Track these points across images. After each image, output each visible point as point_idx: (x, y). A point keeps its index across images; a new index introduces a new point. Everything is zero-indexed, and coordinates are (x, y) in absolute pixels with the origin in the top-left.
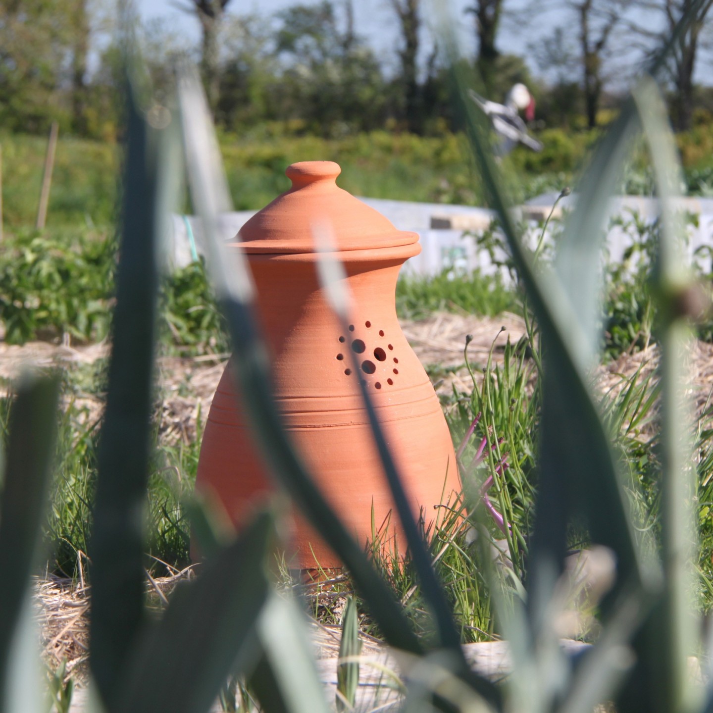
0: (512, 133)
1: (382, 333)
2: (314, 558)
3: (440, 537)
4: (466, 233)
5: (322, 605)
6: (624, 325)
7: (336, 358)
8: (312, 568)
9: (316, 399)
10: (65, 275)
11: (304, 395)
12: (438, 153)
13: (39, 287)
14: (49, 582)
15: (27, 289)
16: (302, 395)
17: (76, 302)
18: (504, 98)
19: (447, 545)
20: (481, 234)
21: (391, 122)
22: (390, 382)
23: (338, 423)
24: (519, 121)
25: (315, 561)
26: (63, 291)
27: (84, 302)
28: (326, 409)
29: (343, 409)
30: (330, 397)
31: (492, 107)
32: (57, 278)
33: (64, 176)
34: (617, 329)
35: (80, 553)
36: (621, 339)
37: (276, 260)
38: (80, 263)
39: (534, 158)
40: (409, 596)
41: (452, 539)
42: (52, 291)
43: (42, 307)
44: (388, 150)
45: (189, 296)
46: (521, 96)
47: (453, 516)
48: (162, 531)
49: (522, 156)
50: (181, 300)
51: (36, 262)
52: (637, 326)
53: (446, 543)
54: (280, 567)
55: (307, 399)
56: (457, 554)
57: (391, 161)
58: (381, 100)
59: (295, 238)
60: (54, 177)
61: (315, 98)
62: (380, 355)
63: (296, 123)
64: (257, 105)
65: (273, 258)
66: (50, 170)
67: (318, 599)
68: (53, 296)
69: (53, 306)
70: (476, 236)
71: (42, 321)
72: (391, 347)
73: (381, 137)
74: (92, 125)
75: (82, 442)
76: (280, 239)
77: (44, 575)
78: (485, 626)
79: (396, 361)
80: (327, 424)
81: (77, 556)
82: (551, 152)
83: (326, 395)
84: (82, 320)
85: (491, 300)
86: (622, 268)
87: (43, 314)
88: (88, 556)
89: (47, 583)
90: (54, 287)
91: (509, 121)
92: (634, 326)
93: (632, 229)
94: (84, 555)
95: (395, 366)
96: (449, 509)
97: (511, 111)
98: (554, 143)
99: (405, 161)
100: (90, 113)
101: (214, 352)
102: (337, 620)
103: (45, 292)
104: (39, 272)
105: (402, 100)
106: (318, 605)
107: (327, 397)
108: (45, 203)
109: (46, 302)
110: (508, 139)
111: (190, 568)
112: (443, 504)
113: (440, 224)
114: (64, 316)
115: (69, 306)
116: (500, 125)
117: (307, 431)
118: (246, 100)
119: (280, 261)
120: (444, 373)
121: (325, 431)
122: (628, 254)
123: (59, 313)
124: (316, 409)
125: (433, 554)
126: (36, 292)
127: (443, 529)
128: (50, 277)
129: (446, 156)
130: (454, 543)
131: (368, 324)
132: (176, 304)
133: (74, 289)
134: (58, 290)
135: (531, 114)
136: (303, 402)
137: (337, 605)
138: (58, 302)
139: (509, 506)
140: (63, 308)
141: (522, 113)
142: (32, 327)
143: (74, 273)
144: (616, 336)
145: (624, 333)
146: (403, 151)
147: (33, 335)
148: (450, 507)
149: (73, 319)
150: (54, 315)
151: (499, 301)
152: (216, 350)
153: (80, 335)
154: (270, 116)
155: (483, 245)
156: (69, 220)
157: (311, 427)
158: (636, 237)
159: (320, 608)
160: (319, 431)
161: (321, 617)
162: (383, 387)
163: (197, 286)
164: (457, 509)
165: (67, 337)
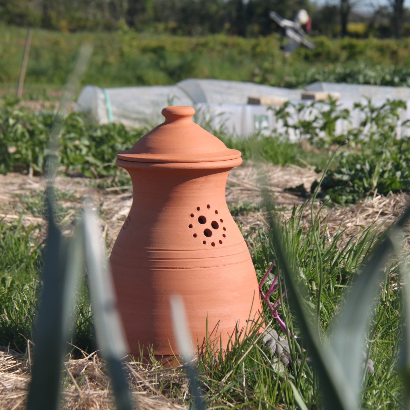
0: (297, 38)
1: (216, 212)
2: (170, 348)
3: (248, 340)
4: (270, 108)
5: (174, 382)
6: (361, 179)
7: (188, 227)
8: (170, 354)
9: (175, 251)
10: (32, 133)
11: (168, 249)
12: (254, 48)
13: (16, 140)
14: (10, 356)
15: (9, 141)
16: (167, 249)
17: (37, 149)
18: (293, 18)
19: (252, 346)
20: (278, 108)
21: (227, 26)
22: (221, 242)
23: (188, 266)
24: (302, 31)
25: (171, 350)
26: (30, 143)
27: (42, 149)
28: (181, 258)
29: (192, 258)
30: (184, 250)
31: (286, 23)
32: (27, 135)
33: (36, 54)
34: (357, 181)
35: (28, 341)
36: (358, 188)
37: (154, 167)
38: (41, 126)
39: (309, 53)
40: (228, 377)
41: (255, 342)
42: (23, 143)
43: (18, 152)
44: (225, 45)
45: (105, 148)
46: (303, 17)
47: (256, 329)
48: (80, 324)
49: (303, 51)
50: (99, 150)
51: (14, 125)
52: (369, 180)
53: (251, 345)
54: (150, 355)
55: (170, 251)
56: (258, 351)
57: (227, 52)
58: (222, 12)
59: (166, 153)
60: (30, 54)
61: (184, 10)
62: (215, 225)
63: (172, 24)
64: (150, 13)
65: (152, 165)
66: (28, 49)
67: (172, 379)
68: (24, 145)
69: (24, 151)
70: (275, 110)
71: (17, 160)
72: (221, 221)
73: (222, 37)
74: (54, 22)
75: (35, 252)
76: (157, 153)
77: (7, 351)
78: (274, 400)
79: (224, 229)
80: (181, 267)
81: (27, 343)
82: (320, 50)
83: (181, 249)
84: (41, 160)
85: (282, 153)
86: (360, 132)
87: (18, 156)
88: (34, 342)
89: (8, 356)
90: (25, 140)
91: (296, 31)
92: (367, 180)
93: (367, 110)
94: (31, 342)
95: (224, 232)
96: (254, 322)
97: (297, 26)
98: (321, 44)
99: (235, 52)
100: (53, 14)
101: (117, 186)
102: (184, 392)
103: (20, 143)
104: (16, 131)
105: (234, 13)
106: (172, 382)
107: (182, 250)
108: (24, 71)
109: (20, 149)
110: (295, 41)
111: (95, 354)
112: (250, 319)
113: (254, 102)
114: (30, 158)
115: (33, 152)
116: (290, 33)
117: (169, 271)
118: (143, 10)
119: (156, 167)
120: (253, 210)
121: (180, 271)
122: (364, 124)
123: (27, 155)
124: (175, 258)
125: (243, 350)
126: (14, 143)
127: (249, 336)
128: (23, 135)
129: (258, 50)
130: (256, 344)
131: (208, 207)
132: (97, 152)
133: (36, 141)
134: (27, 142)
135: (309, 27)
136: (167, 253)
137: (184, 383)
138: (27, 149)
139: (291, 325)
140: (30, 153)
141: (304, 27)
142: (12, 164)
143: (37, 132)
144: (356, 185)
145: (361, 183)
146: (234, 45)
147: (11, 169)
148: (255, 321)
149: (35, 160)
150: (25, 156)
151: (286, 155)
152: (119, 184)
153: (39, 169)
154: (157, 19)
155: (279, 115)
156: (37, 81)
157: (171, 268)
158: (369, 114)
159: (173, 384)
160: (176, 271)
161: (173, 389)
162: (216, 245)
163: (109, 141)
164: (259, 322)
165: (31, 171)
